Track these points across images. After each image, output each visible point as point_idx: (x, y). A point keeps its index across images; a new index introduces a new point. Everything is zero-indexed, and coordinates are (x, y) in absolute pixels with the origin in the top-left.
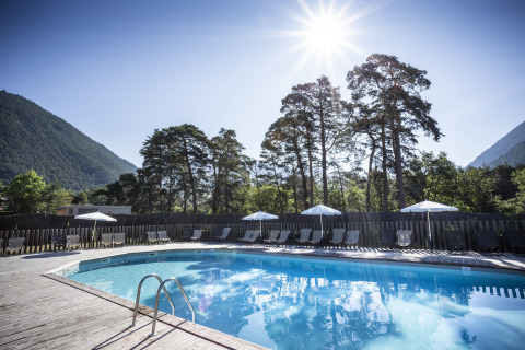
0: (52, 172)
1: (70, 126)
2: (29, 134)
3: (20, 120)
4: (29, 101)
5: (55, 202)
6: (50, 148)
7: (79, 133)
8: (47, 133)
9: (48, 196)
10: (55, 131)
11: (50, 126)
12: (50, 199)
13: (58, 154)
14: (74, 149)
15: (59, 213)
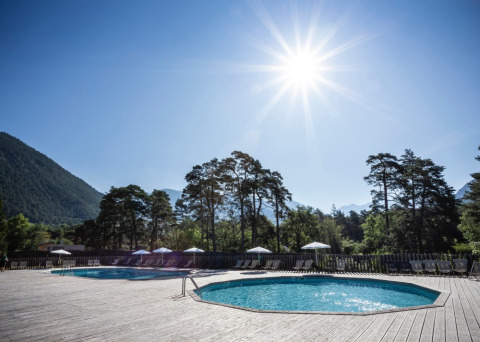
0: (33, 206)
1: (50, 161)
2: (13, 170)
3: (6, 156)
4: (14, 138)
5: (37, 239)
6: (32, 183)
7: (60, 168)
8: (29, 169)
9: (32, 234)
10: (37, 166)
11: (33, 162)
12: (34, 236)
13: (40, 190)
14: (54, 183)
15: (40, 248)
